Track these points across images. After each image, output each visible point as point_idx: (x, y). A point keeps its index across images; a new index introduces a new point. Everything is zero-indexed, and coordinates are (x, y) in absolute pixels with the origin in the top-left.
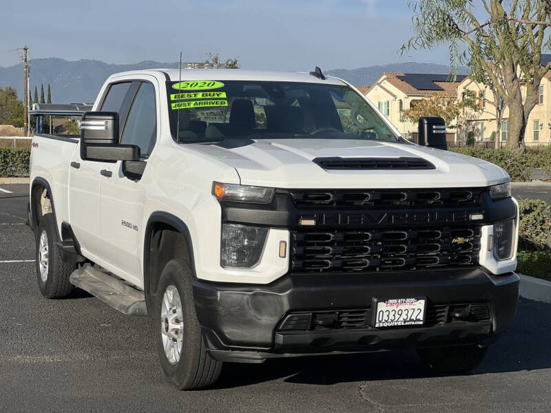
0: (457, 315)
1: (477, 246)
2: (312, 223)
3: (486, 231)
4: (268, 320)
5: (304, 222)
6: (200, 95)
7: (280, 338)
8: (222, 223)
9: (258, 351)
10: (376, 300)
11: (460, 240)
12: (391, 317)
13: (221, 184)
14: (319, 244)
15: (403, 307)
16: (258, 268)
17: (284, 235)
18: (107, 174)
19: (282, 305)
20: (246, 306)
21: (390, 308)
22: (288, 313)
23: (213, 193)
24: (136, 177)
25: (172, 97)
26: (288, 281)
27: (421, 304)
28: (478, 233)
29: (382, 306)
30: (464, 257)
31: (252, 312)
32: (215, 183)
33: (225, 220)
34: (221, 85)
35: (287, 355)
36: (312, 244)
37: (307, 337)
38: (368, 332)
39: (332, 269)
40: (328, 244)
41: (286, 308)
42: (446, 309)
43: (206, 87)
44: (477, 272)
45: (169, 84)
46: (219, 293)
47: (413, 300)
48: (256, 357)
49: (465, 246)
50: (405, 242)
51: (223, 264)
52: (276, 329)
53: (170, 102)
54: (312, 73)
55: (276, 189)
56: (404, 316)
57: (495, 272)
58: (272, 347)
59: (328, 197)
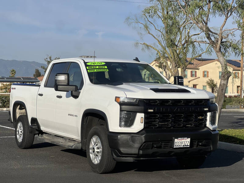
0: (200, 144)
1: (206, 120)
2: (152, 111)
3: (209, 114)
4: (137, 145)
5: (150, 111)
6: (97, 67)
7: (141, 152)
8: (120, 111)
9: (132, 157)
10: (174, 138)
11: (200, 117)
12: (179, 144)
13: (119, 97)
14: (154, 118)
15: (183, 141)
16: (133, 127)
17: (142, 115)
18: (60, 97)
19: (142, 140)
20: (129, 141)
21: (179, 141)
22: (144, 143)
23: (116, 101)
24: (76, 97)
25: (87, 68)
26: (144, 131)
27: (189, 140)
28: (206, 115)
29: (176, 140)
30: (201, 124)
31: (131, 143)
32: (116, 97)
33: (121, 110)
34: (104, 64)
35: (142, 159)
36: (152, 118)
37: (150, 151)
38: (171, 150)
39: (158, 128)
40: (157, 118)
41: (144, 141)
42: (197, 142)
43: (99, 64)
44: (206, 129)
45: (85, 63)
46: (119, 136)
47: (186, 138)
48: (130, 159)
49: (202, 120)
50: (182, 118)
51: (120, 126)
52: (140, 149)
53: (87, 70)
54: (134, 60)
55: (139, 99)
56: (183, 144)
57: (212, 129)
58: (138, 155)
59: (157, 102)
